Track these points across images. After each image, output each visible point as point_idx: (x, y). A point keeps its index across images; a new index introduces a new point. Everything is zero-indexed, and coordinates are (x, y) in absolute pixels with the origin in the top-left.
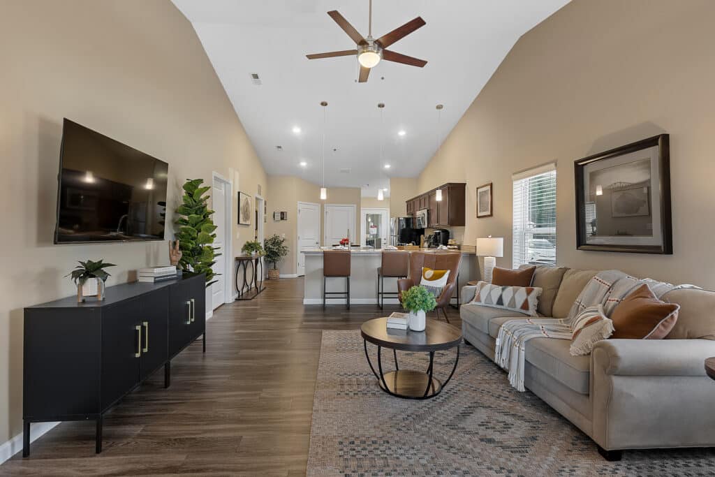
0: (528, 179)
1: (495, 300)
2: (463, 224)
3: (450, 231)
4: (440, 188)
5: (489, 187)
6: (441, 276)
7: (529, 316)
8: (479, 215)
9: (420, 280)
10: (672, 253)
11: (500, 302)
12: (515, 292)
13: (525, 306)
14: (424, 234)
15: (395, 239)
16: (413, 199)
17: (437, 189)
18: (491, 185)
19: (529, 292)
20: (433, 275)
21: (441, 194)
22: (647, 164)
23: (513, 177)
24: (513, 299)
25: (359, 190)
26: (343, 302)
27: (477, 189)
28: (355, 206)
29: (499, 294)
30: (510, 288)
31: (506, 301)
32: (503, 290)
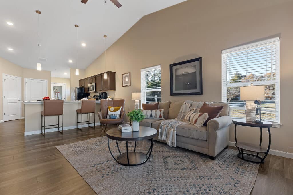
0: (145, 71)
1: (149, 115)
2: (115, 89)
3: (107, 93)
4: (106, 73)
5: (129, 74)
6: (118, 109)
7: (162, 120)
8: (123, 85)
9: (107, 112)
10: (202, 94)
11: (151, 116)
12: (156, 111)
13: (160, 117)
14: (90, 95)
15: (75, 98)
16: (84, 79)
17: (105, 73)
18: (130, 73)
19: (161, 111)
20: (115, 109)
21: (106, 75)
22: (195, 66)
23: (141, 70)
24: (156, 114)
25: (50, 72)
26: (56, 130)
27: (123, 74)
28: (47, 80)
29: (150, 113)
30: (153, 111)
31: (153, 115)
32: (151, 111)
